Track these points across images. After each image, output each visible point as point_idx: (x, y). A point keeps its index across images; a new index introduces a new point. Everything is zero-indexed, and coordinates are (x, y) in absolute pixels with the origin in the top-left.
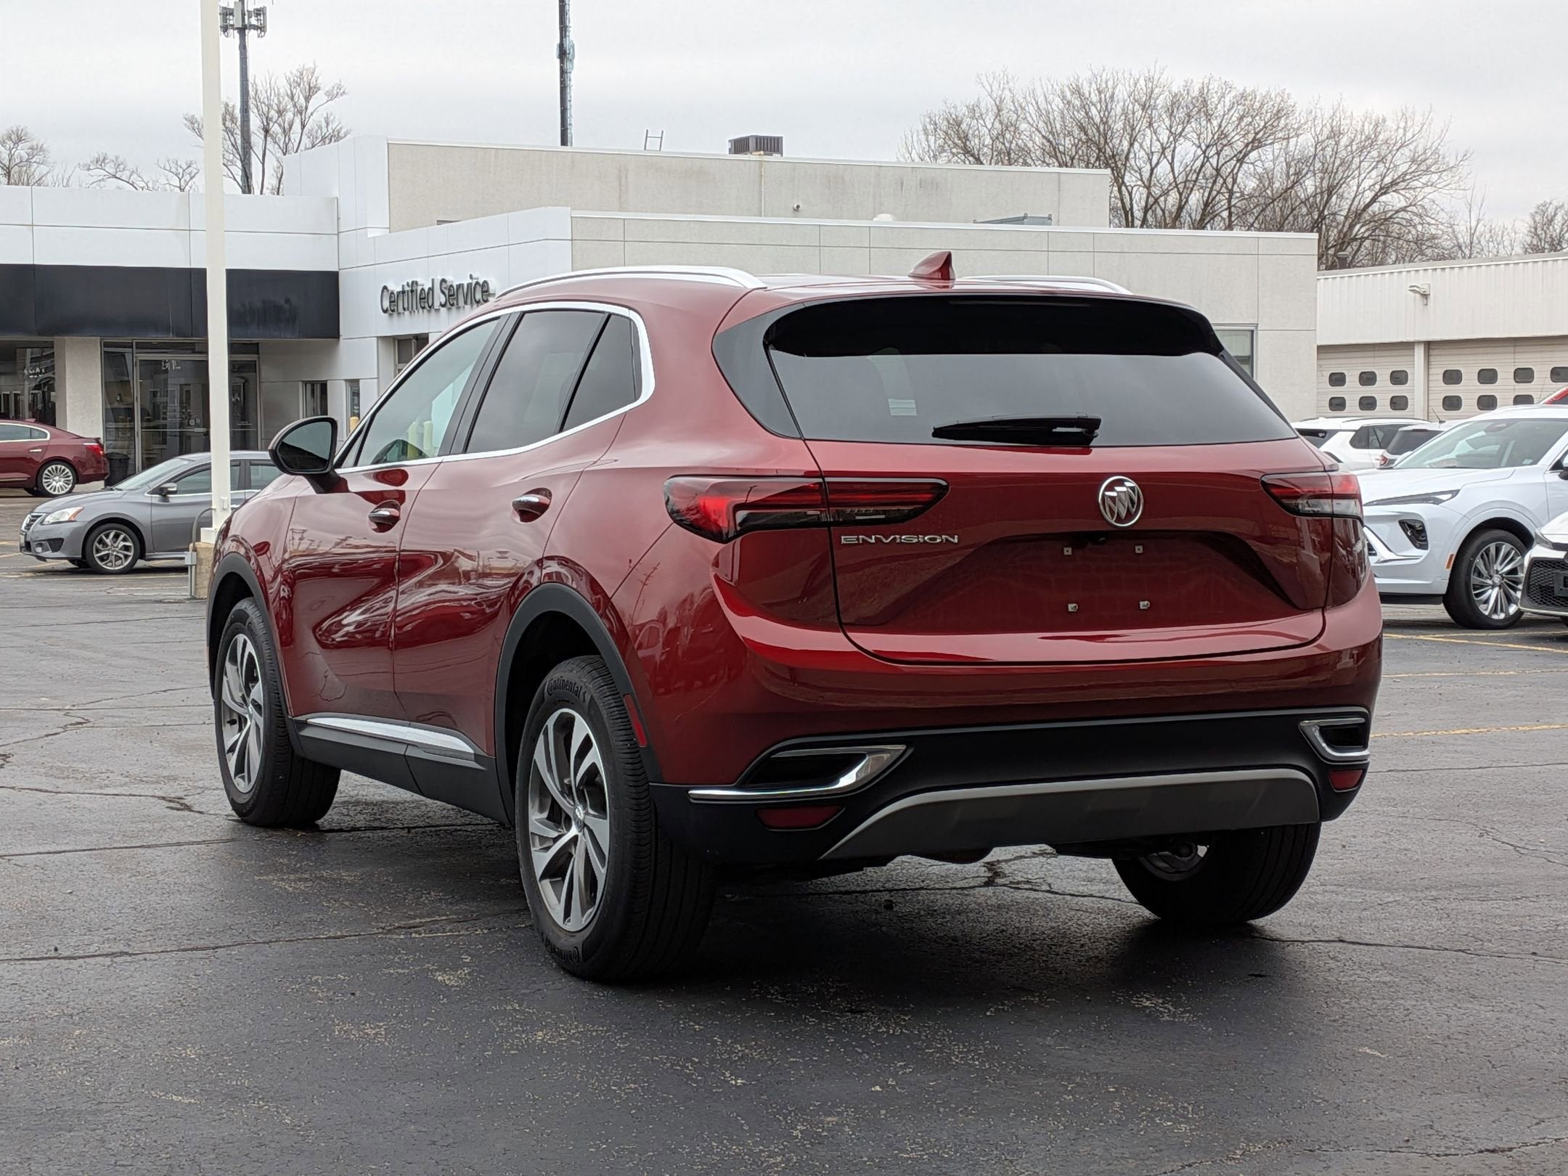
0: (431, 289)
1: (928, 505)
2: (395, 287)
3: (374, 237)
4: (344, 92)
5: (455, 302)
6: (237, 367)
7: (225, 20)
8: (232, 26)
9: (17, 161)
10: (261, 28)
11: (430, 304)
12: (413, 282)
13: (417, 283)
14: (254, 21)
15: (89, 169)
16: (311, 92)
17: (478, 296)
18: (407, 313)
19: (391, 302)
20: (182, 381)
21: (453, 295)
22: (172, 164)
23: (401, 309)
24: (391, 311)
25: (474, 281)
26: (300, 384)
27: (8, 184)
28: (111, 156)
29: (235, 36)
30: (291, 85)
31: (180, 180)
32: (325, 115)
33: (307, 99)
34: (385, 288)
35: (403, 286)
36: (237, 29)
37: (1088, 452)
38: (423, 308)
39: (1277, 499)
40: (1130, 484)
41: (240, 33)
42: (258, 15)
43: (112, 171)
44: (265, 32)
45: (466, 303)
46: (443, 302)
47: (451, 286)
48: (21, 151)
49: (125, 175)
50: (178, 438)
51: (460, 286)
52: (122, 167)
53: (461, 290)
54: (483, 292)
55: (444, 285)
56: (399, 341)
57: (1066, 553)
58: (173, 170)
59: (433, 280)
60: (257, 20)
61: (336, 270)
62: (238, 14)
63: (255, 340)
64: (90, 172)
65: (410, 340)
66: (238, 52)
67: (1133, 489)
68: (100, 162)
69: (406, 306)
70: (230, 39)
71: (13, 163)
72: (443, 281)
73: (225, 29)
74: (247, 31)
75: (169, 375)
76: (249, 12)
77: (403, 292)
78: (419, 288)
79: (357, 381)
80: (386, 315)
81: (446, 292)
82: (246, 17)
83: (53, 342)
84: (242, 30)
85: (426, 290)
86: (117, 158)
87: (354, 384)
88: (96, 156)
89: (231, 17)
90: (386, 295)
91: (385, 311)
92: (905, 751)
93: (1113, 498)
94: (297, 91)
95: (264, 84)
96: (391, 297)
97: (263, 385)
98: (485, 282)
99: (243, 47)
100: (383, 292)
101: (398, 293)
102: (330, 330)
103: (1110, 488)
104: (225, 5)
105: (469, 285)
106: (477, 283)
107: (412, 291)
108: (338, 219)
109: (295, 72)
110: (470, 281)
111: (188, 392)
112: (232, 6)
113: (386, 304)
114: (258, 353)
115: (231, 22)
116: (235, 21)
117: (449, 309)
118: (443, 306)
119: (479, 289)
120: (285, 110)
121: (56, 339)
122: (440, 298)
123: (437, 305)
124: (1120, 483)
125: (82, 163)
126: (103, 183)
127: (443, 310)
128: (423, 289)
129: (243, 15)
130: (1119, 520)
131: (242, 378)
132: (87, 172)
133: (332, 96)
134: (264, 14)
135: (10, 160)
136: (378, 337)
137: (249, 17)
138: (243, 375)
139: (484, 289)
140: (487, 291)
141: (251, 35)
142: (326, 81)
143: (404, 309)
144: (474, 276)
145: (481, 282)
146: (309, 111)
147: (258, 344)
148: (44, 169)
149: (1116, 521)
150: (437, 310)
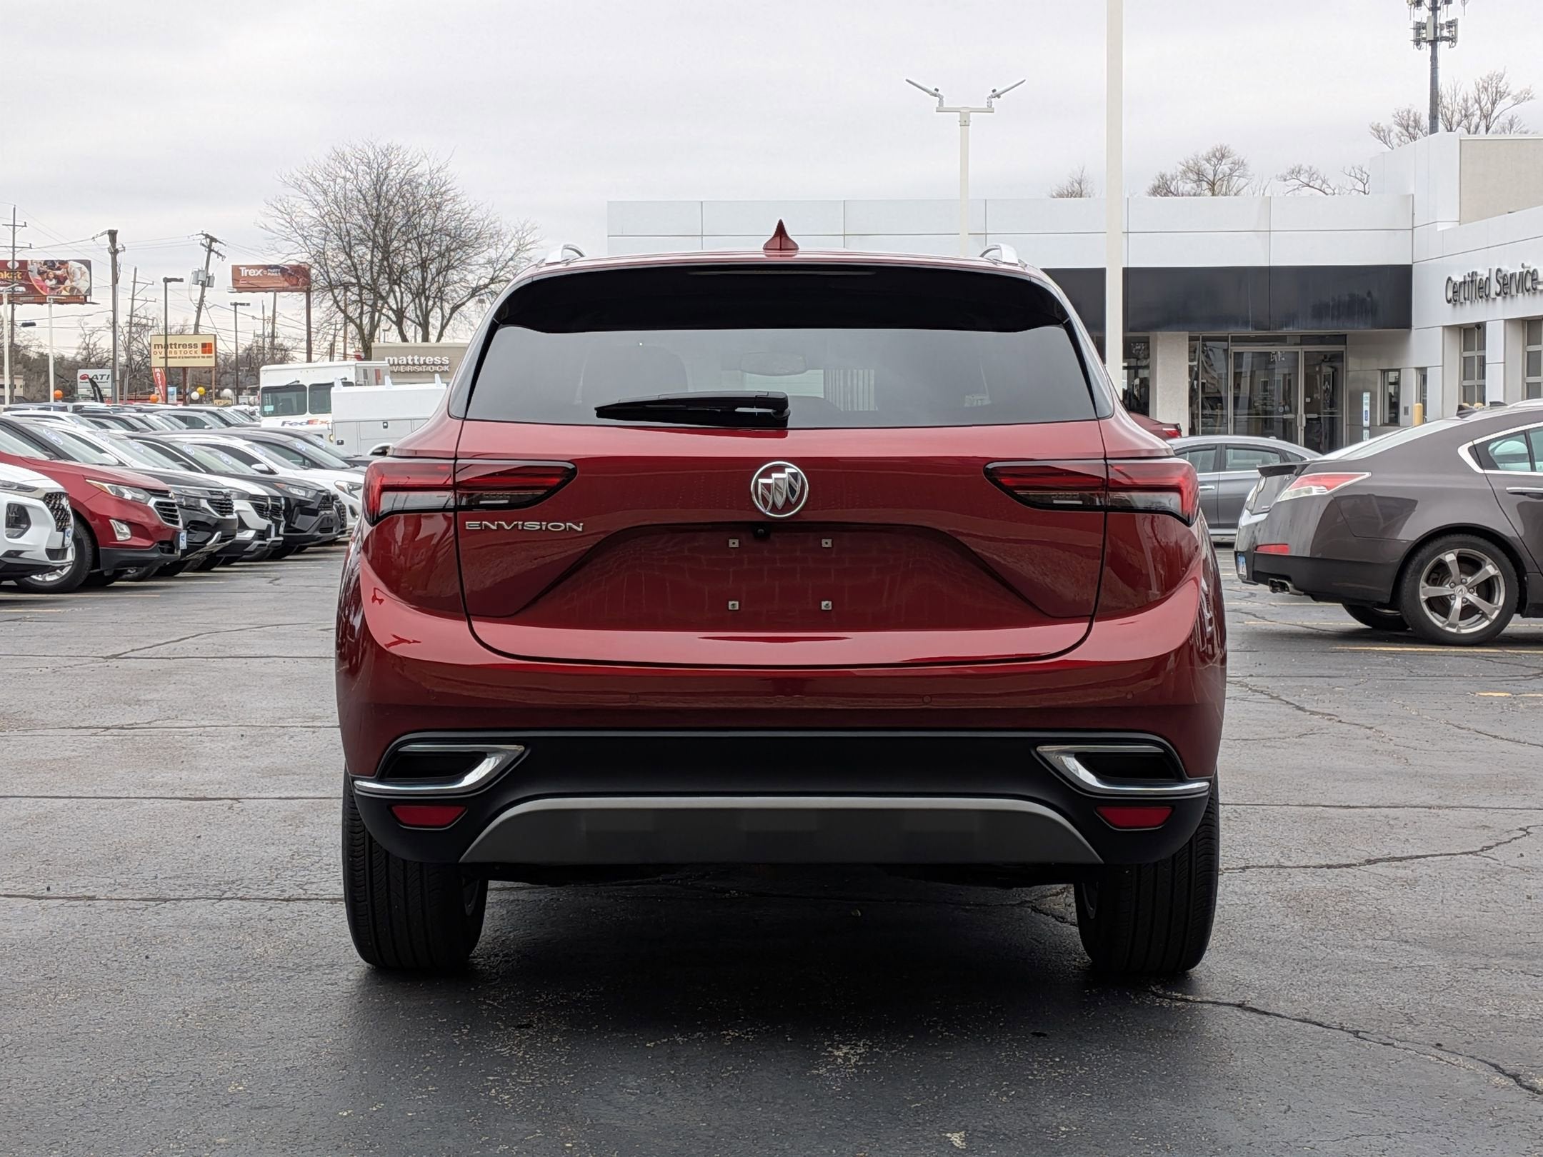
0: (1488, 279)
1: (552, 490)
2: (1458, 278)
3: (1443, 231)
4: (1531, 98)
5: (1508, 291)
6: (1328, 357)
7: (1418, 34)
8: (1425, 39)
9: (1221, 176)
10: (1452, 39)
11: (1487, 293)
12: (1473, 273)
13: (1476, 273)
14: (1445, 33)
15: (1285, 180)
16: (1498, 96)
17: (1529, 284)
18: (1468, 302)
19: (1454, 292)
20: (1286, 371)
21: (1507, 284)
22: (1357, 171)
23: (1462, 300)
24: (1453, 301)
25: (1526, 270)
26: (1379, 372)
27: (1213, 195)
28: (1305, 167)
29: (1427, 48)
30: (1479, 90)
31: (1365, 185)
32: (1510, 118)
33: (1494, 103)
34: (1449, 279)
35: (1465, 277)
36: (1429, 41)
37: (785, 435)
38: (1481, 297)
39: (1009, 491)
40: (793, 469)
41: (1431, 45)
42: (1449, 27)
43: (1306, 180)
44: (1455, 42)
45: (1517, 292)
46: (1498, 290)
47: (1505, 275)
48: (1224, 167)
49: (1318, 183)
50: (1282, 424)
51: (1512, 275)
52: (1315, 176)
53: (1514, 280)
54: (1533, 280)
55: (1500, 275)
56: (1465, 330)
57: (731, 545)
58: (1358, 176)
59: (1490, 270)
60: (1449, 32)
61: (1409, 262)
62: (1430, 28)
63: (1342, 331)
64: (1287, 183)
65: (1474, 328)
66: (1429, 63)
67: (794, 476)
68: (1296, 173)
69: (1466, 296)
70: (1423, 51)
71: (1217, 178)
72: (1499, 270)
73: (1418, 42)
74: (1438, 43)
75: (1276, 366)
76: (1441, 25)
77: (1465, 282)
78: (1478, 278)
79: (1426, 368)
80: (1450, 305)
81: (1501, 281)
82: (1438, 30)
83: (1148, 338)
84: (1433, 43)
85: (1484, 279)
86: (1310, 168)
87: (1422, 371)
88: (1293, 167)
89: (1424, 31)
90: (1451, 285)
91: (1449, 302)
92: (522, 754)
93: (767, 486)
94: (1484, 98)
95: (1450, 91)
96: (1454, 287)
97: (1351, 374)
98: (1535, 270)
99: (1434, 58)
100: (1447, 282)
101: (1461, 284)
102: (1402, 319)
103: (766, 474)
104: (1419, 21)
105: (1521, 274)
106: (1528, 272)
107: (1472, 281)
108: (1413, 214)
109: (1484, 77)
110: (1522, 270)
111: (1289, 381)
112: (1425, 20)
113: (1450, 295)
114: (1345, 344)
115: (1424, 36)
116: (1428, 34)
117: (1504, 298)
118: (1498, 295)
119: (1529, 277)
120: (1473, 114)
121: (1151, 334)
122: (1495, 287)
123: (1493, 295)
124: (780, 469)
125: (1279, 174)
126: (1297, 192)
127: (1499, 298)
128: (1481, 279)
129: (1435, 28)
130: (774, 509)
131: (1332, 367)
132: (1284, 183)
133: (1518, 101)
134: (1456, 26)
135: (1215, 176)
136: (1444, 327)
137: (1441, 30)
138: (1334, 364)
139: (1535, 277)
140: (1536, 279)
141: (1443, 46)
142: (1515, 85)
143: (1465, 299)
144: (1526, 265)
145: (1531, 271)
146: (1494, 115)
147: (1346, 335)
148: (1242, 181)
149: (771, 511)
150: (1494, 299)
